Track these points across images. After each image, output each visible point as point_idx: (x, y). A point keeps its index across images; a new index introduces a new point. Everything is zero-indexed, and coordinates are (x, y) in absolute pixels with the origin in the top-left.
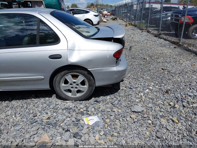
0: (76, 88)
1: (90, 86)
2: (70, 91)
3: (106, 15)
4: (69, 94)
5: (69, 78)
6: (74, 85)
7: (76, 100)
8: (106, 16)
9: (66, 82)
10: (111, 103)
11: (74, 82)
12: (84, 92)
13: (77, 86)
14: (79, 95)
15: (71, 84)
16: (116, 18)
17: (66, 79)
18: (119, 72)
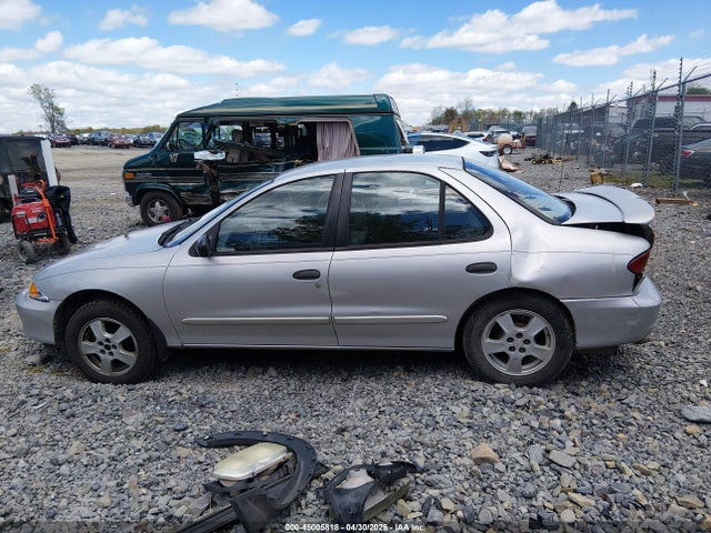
0: (522, 350)
1: (560, 345)
2: (503, 357)
3: (507, 146)
4: (502, 368)
5: (505, 321)
6: (518, 343)
7: (519, 383)
8: (507, 151)
9: (496, 333)
10: (619, 400)
11: (519, 335)
12: (541, 362)
13: (526, 346)
14: (528, 370)
15: (510, 340)
16: (546, 157)
17: (497, 325)
18: (641, 310)
